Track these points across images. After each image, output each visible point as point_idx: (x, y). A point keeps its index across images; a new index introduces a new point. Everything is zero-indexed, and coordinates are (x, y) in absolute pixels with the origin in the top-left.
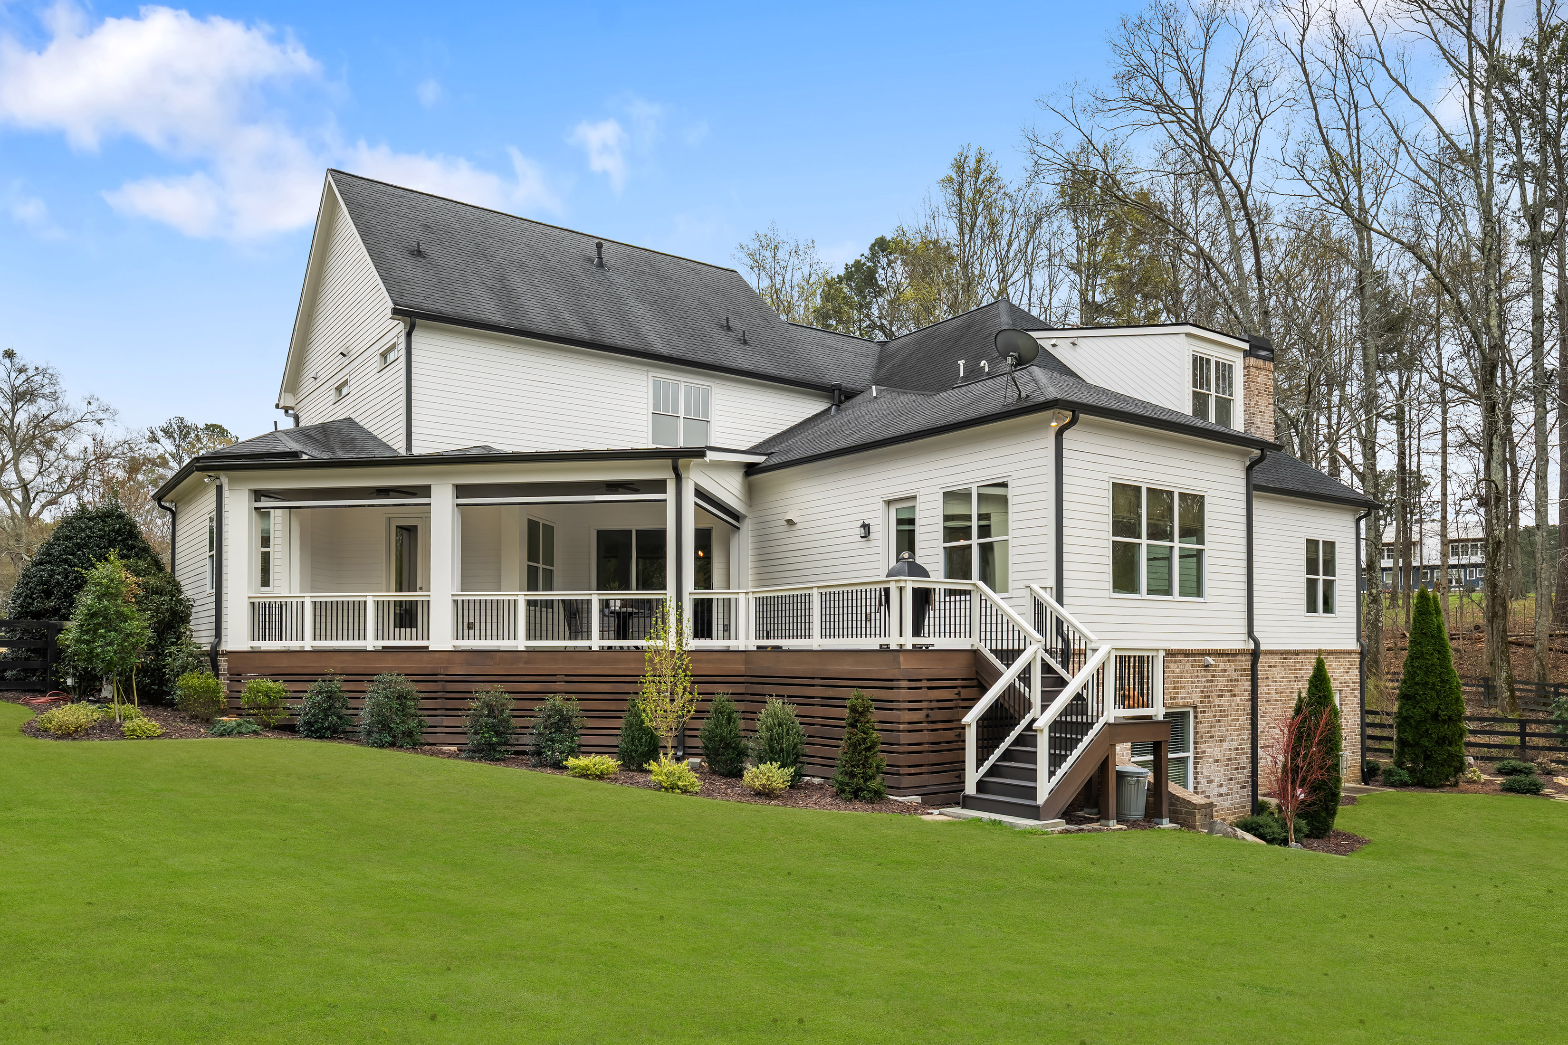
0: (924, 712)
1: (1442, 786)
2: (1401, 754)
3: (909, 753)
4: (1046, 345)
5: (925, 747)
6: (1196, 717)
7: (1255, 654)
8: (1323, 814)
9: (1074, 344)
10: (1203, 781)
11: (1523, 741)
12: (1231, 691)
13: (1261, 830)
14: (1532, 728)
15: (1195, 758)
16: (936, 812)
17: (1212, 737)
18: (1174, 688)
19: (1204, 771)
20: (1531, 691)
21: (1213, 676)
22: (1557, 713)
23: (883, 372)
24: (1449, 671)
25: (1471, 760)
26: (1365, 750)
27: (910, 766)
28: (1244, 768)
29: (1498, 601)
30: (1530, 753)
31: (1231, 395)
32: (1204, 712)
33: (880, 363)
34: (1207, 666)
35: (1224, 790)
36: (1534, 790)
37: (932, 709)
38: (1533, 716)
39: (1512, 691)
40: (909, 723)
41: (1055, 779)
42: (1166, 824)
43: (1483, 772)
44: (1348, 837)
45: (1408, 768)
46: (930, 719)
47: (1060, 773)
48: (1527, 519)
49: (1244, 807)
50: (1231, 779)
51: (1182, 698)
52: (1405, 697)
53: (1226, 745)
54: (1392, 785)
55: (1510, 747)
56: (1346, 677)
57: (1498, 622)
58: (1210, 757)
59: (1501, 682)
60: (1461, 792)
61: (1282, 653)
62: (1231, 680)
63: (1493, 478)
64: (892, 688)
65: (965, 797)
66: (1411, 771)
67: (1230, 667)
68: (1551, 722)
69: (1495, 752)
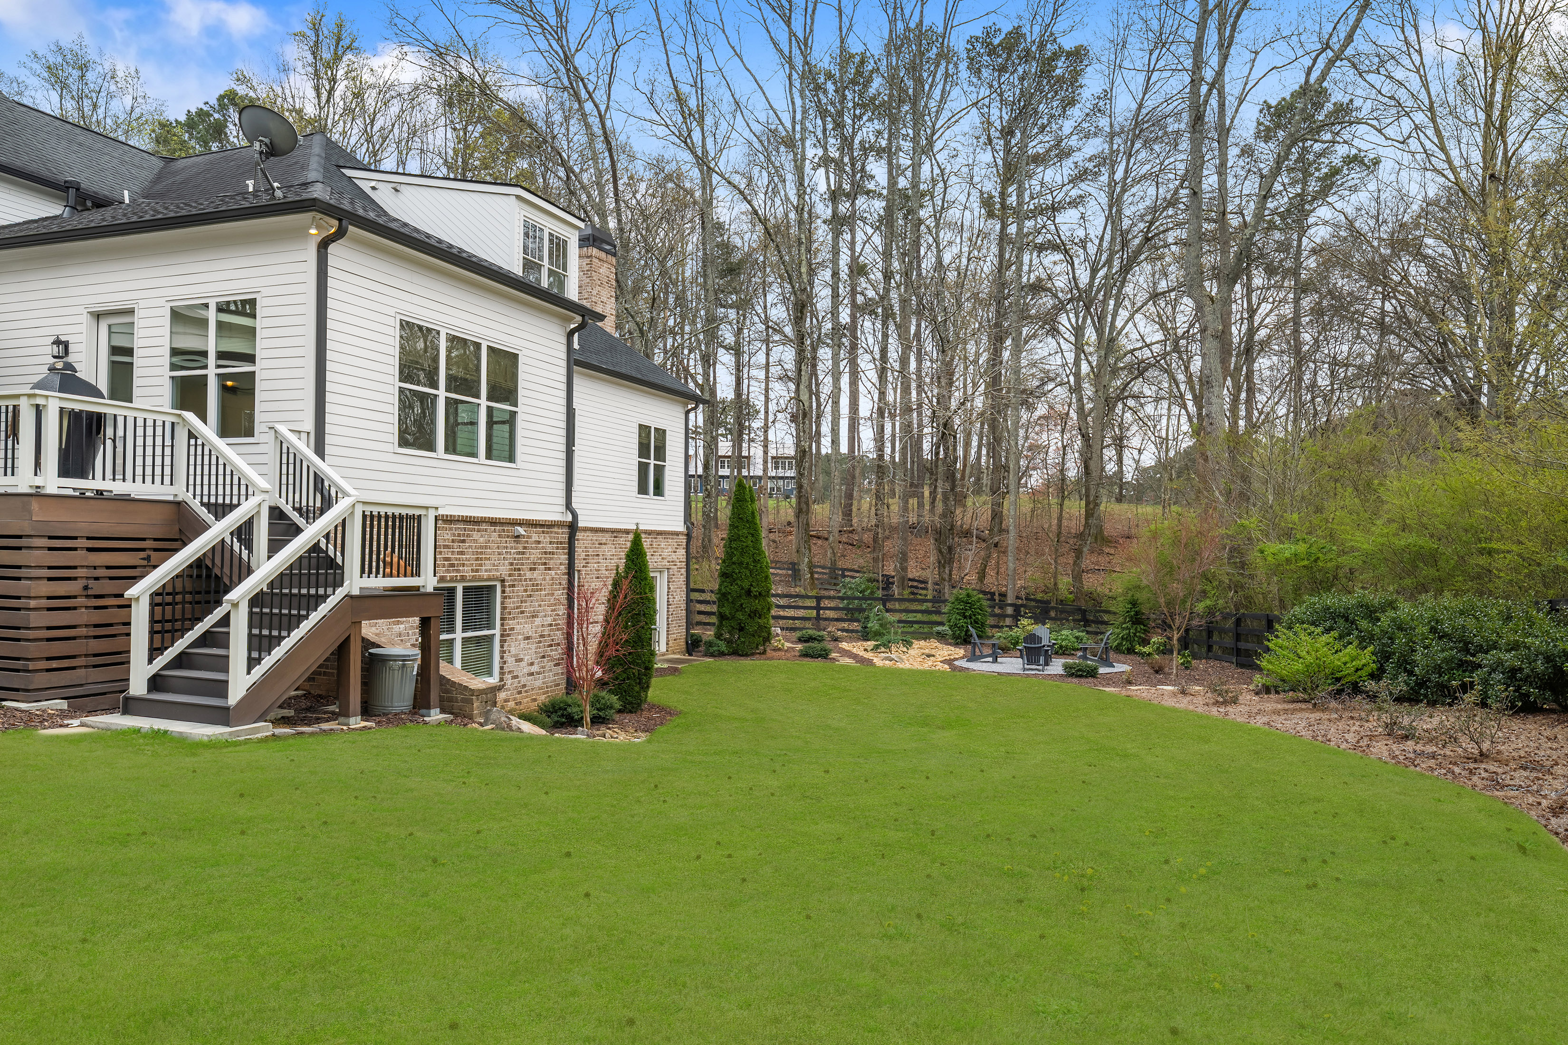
0: (80, 584)
1: (753, 654)
2: (720, 627)
3: (48, 640)
4: (365, 186)
5: (83, 631)
6: (503, 592)
7: (573, 527)
8: (637, 689)
9: (397, 190)
10: (510, 660)
11: (818, 614)
12: (545, 564)
13: (569, 710)
14: (825, 603)
15: (502, 636)
16: (76, 722)
17: (522, 612)
18: (477, 559)
19: (512, 649)
20: (825, 574)
21: (525, 548)
22: (843, 591)
23: (158, 187)
24: (761, 552)
25: (779, 631)
26: (689, 624)
27: (48, 659)
28: (558, 644)
29: (803, 500)
30: (823, 623)
31: (565, 269)
32: (513, 586)
33: (159, 178)
34: (518, 537)
35: (535, 668)
36: (824, 655)
37: (97, 579)
38: (826, 593)
39: (812, 573)
40: (49, 598)
41: (258, 671)
42: (436, 716)
43: (788, 641)
44: (661, 709)
45: (725, 639)
46: (90, 592)
47: (268, 661)
48: (826, 447)
49: (558, 685)
50: (543, 657)
51: (486, 571)
52: (724, 575)
53: (538, 621)
54: (712, 655)
55: (809, 619)
56: (674, 557)
57: (803, 517)
58: (519, 634)
59: (804, 567)
60: (768, 659)
61: (613, 531)
62: (546, 553)
63: (802, 398)
64: (20, 548)
65: (127, 699)
66: (729, 642)
67: (545, 539)
68: (839, 598)
69: (798, 623)
